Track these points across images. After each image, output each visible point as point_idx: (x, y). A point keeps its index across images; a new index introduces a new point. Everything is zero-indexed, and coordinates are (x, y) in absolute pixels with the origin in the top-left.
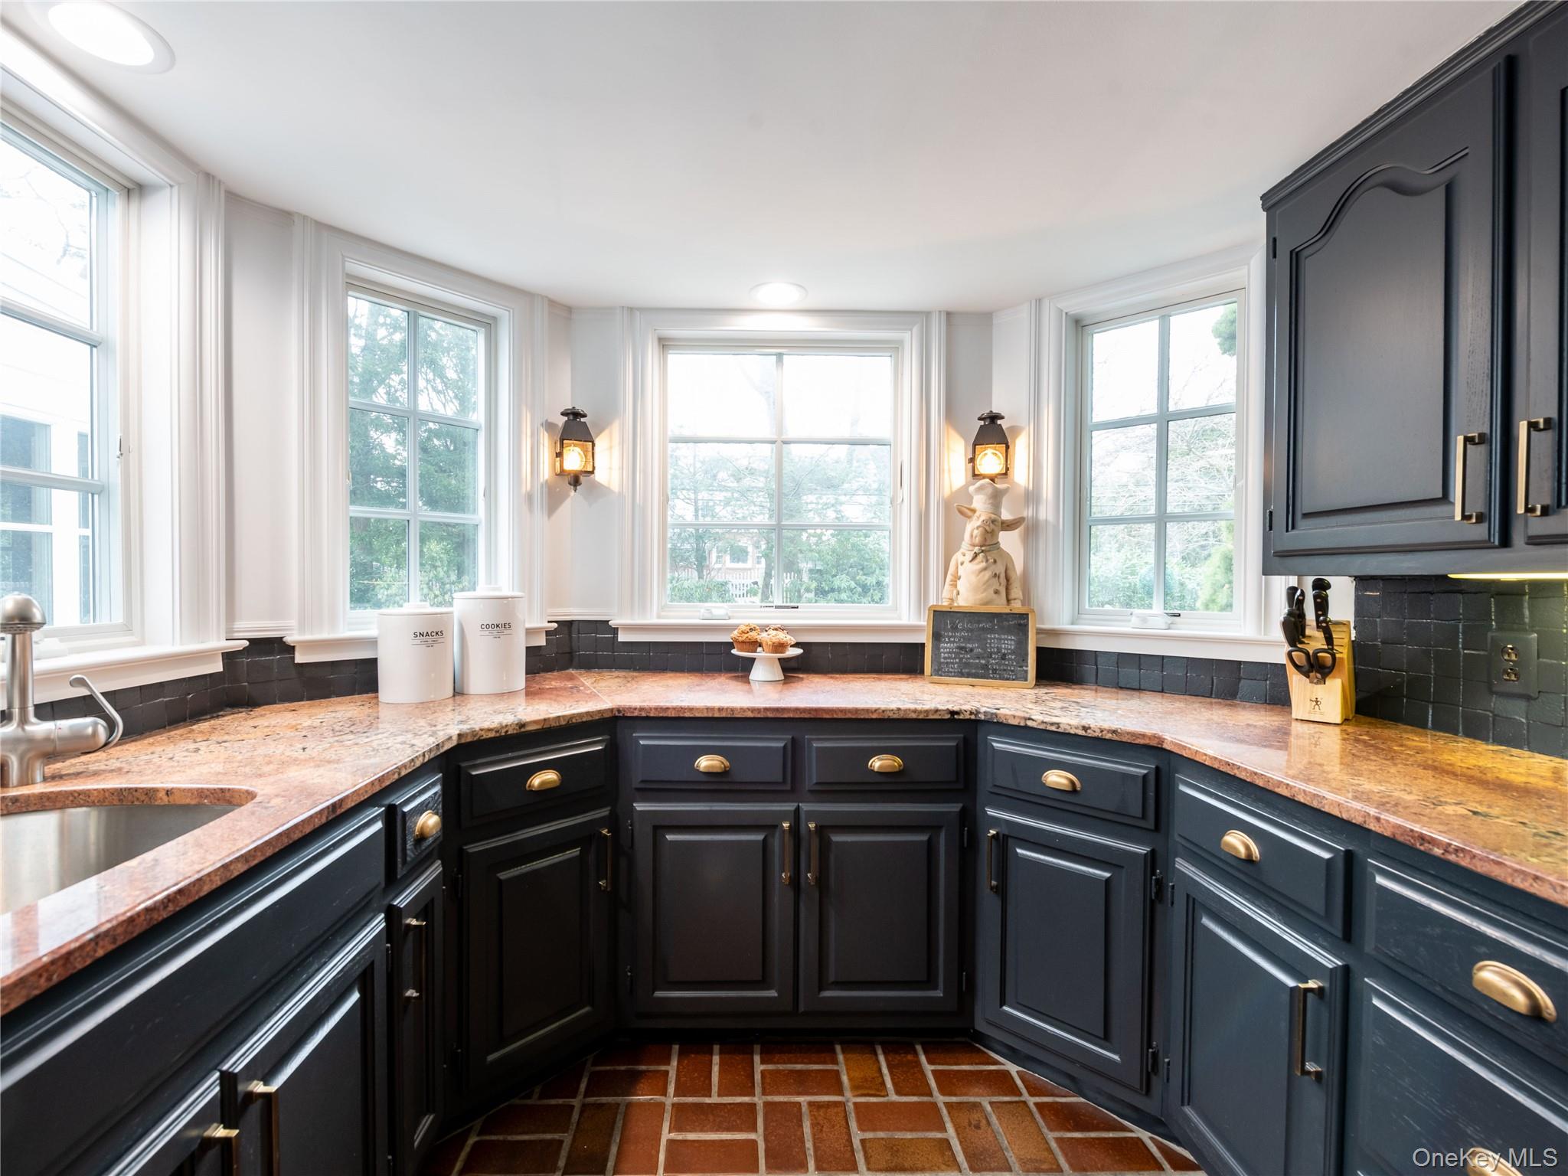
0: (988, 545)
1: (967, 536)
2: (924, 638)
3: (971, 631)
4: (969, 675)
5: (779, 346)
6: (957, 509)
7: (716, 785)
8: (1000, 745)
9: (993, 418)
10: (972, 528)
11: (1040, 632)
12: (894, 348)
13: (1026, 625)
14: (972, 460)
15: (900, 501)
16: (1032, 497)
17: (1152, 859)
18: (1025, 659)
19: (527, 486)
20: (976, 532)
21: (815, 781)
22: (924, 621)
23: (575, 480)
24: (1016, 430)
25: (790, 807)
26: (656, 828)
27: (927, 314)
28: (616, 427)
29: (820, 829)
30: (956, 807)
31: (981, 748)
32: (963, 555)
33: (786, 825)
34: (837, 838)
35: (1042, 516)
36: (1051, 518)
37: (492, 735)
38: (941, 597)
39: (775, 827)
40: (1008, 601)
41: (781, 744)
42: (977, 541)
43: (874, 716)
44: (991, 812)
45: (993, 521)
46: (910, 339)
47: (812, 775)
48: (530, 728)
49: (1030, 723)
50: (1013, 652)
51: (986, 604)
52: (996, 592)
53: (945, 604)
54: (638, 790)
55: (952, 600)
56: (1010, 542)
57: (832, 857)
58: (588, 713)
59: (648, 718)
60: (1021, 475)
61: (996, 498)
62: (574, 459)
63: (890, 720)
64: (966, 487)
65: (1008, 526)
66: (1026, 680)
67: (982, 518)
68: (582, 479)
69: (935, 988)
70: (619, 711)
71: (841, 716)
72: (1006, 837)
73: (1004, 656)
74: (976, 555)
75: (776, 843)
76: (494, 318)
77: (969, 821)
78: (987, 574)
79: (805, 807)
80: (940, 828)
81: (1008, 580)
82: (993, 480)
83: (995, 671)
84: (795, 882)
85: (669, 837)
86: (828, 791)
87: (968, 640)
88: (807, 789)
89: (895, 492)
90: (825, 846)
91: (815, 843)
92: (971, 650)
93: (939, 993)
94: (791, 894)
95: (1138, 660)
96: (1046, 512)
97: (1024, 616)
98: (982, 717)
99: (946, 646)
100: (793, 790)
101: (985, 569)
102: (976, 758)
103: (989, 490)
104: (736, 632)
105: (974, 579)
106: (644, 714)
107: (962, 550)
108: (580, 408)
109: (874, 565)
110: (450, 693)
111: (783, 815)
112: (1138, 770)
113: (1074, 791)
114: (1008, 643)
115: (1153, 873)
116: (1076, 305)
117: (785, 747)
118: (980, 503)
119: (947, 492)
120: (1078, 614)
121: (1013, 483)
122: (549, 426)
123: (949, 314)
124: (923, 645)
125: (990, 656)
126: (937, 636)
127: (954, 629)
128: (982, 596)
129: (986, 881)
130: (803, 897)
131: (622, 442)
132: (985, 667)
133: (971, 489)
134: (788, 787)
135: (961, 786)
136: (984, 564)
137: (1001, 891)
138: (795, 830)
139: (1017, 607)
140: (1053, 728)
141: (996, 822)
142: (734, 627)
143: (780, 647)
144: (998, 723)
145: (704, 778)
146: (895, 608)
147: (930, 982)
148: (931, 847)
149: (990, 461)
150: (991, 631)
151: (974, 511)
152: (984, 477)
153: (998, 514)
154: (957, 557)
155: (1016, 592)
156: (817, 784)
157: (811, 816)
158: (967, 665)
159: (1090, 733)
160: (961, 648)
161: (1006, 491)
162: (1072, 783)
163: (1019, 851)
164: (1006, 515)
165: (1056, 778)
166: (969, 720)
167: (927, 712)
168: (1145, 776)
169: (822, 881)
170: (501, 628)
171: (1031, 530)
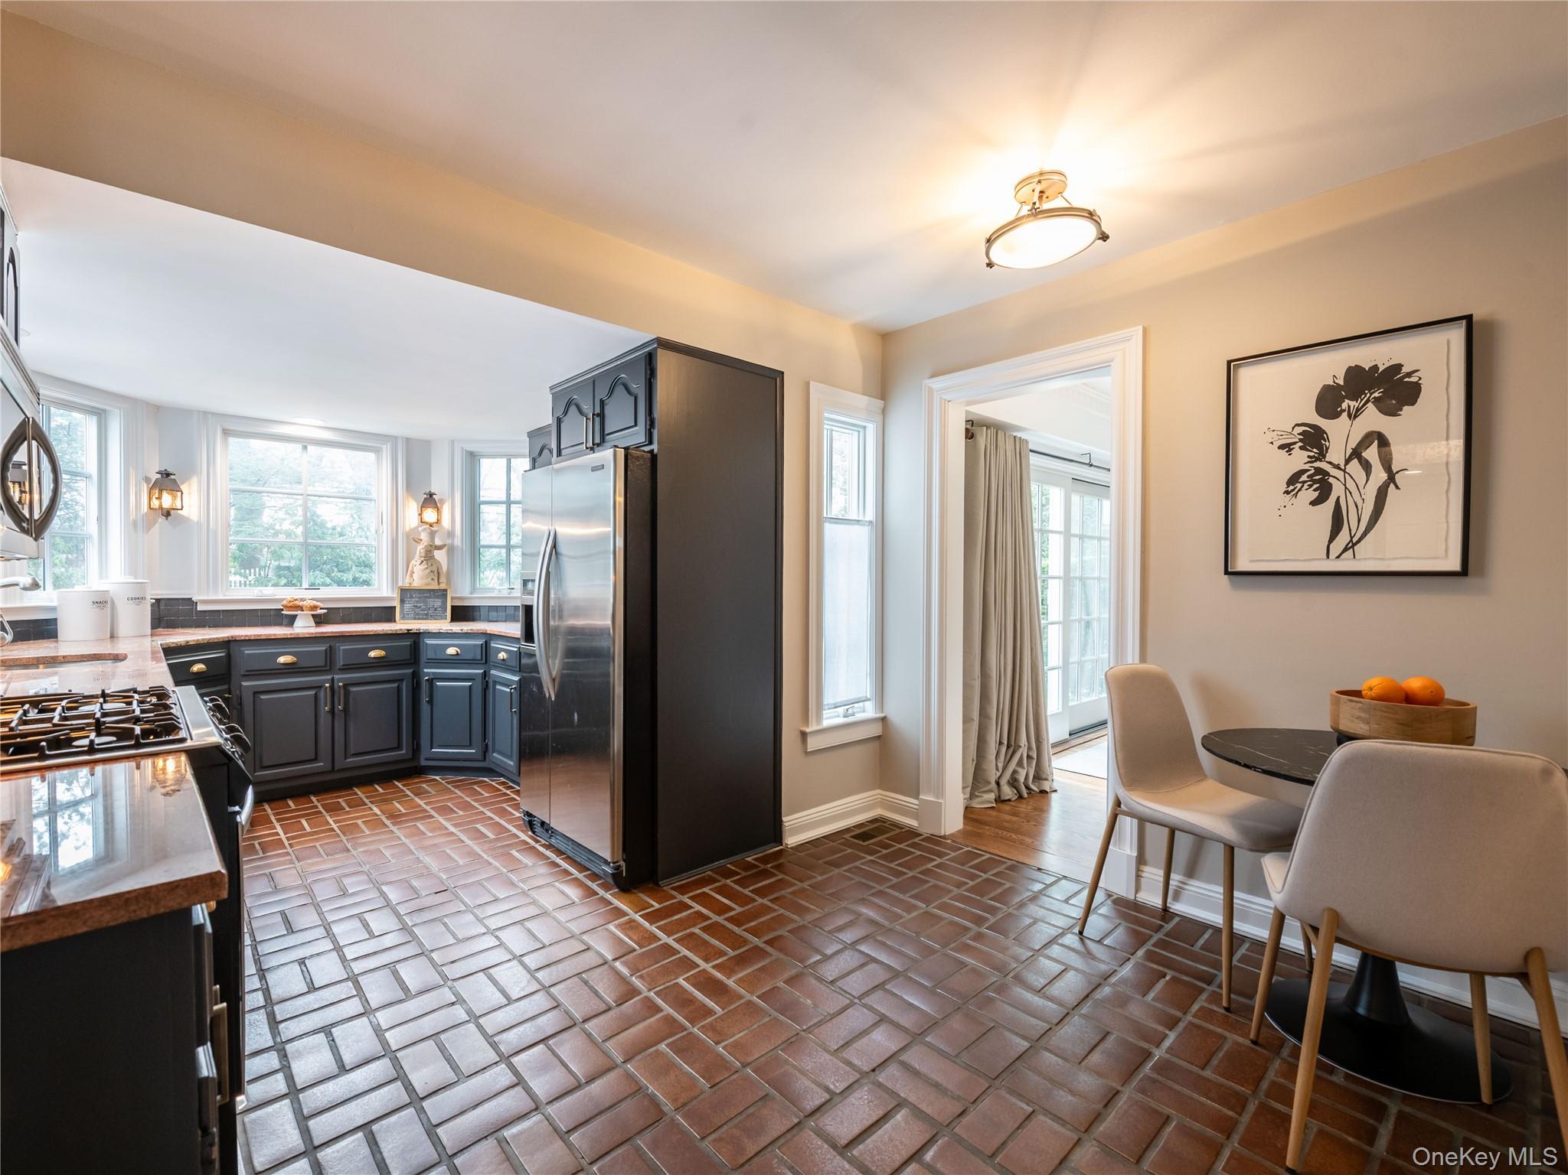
0: (428, 557)
1: (418, 553)
2: (396, 603)
3: (420, 598)
4: (419, 619)
5: (305, 443)
6: (413, 539)
7: (290, 669)
8: (429, 641)
9: (431, 495)
10: (420, 548)
11: (452, 598)
12: (377, 451)
13: (446, 594)
14: (420, 515)
15: (381, 532)
16: (451, 534)
17: (485, 674)
18: (446, 610)
19: (132, 517)
20: (422, 551)
21: (342, 664)
22: (396, 595)
23: (167, 514)
24: (442, 501)
25: (329, 677)
26: (255, 693)
27: (395, 438)
28: (194, 481)
29: (345, 686)
30: (411, 671)
31: (421, 645)
32: (416, 562)
33: (327, 685)
34: (353, 689)
35: (456, 544)
36: (460, 544)
37: (174, 645)
38: (404, 582)
39: (321, 687)
40: (439, 584)
41: (324, 649)
42: (423, 555)
43: (372, 633)
44: (425, 670)
45: (431, 546)
46: (386, 449)
47: (340, 662)
48: (190, 643)
49: (441, 631)
50: (440, 607)
51: (427, 585)
52: (433, 579)
53: (406, 585)
54: (243, 675)
55: (410, 584)
56: (440, 556)
57: (351, 699)
58: (217, 638)
59: (250, 640)
60: (446, 523)
61: (432, 535)
62: (167, 500)
63: (378, 635)
64: (417, 528)
65: (439, 548)
66: (446, 619)
67: (425, 544)
68: (172, 512)
69: (402, 750)
70: (232, 637)
71: (354, 634)
72: (432, 679)
73: (436, 609)
74: (422, 562)
75: (322, 694)
76: (104, 411)
77: (416, 676)
78: (428, 571)
79: (336, 677)
80: (403, 680)
81: (438, 573)
82: (431, 526)
83: (431, 616)
84: (332, 711)
85: (262, 697)
86: (346, 668)
87: (417, 602)
88: (338, 668)
89: (378, 527)
90: (347, 694)
91: (342, 691)
92: (420, 607)
93: (404, 752)
94: (330, 717)
95: (496, 608)
96: (457, 542)
97: (446, 590)
98: (421, 631)
99: (407, 606)
100: (330, 670)
101: (426, 568)
102: (419, 649)
103: (429, 531)
104: (285, 602)
105: (421, 573)
106: (247, 638)
107: (416, 559)
108: (170, 470)
109: (350, 563)
110: (109, 636)
111: (326, 681)
112: (480, 642)
113: (458, 654)
114: (438, 603)
115: (485, 678)
116: (470, 448)
117: (326, 650)
118: (424, 536)
119: (407, 529)
120: (474, 589)
121: (443, 527)
122: (147, 480)
123: (407, 439)
124: (395, 607)
125: (429, 609)
126: (402, 601)
127: (411, 597)
128: (425, 581)
129: (425, 698)
130: (336, 717)
131: (200, 491)
132: (427, 614)
133: (420, 529)
134: (328, 668)
135: (412, 661)
136: (426, 566)
137: (431, 702)
138: (332, 687)
139: (443, 586)
140: (450, 632)
141: (428, 673)
142: (282, 600)
143: (315, 608)
144: (429, 633)
145: (282, 667)
146: (379, 588)
147: (399, 747)
148: (399, 689)
149: (430, 515)
150: (430, 597)
151: (421, 540)
152: (426, 523)
153: (433, 542)
154: (413, 562)
155: (443, 579)
156: (343, 665)
157: (340, 680)
158: (418, 614)
159: (463, 631)
160: (415, 606)
161: (437, 531)
162: (457, 651)
163: (438, 683)
164: (438, 542)
165: (451, 651)
166: (416, 633)
167: (397, 630)
168: (482, 644)
169: (346, 710)
170: (139, 599)
171: (451, 550)
